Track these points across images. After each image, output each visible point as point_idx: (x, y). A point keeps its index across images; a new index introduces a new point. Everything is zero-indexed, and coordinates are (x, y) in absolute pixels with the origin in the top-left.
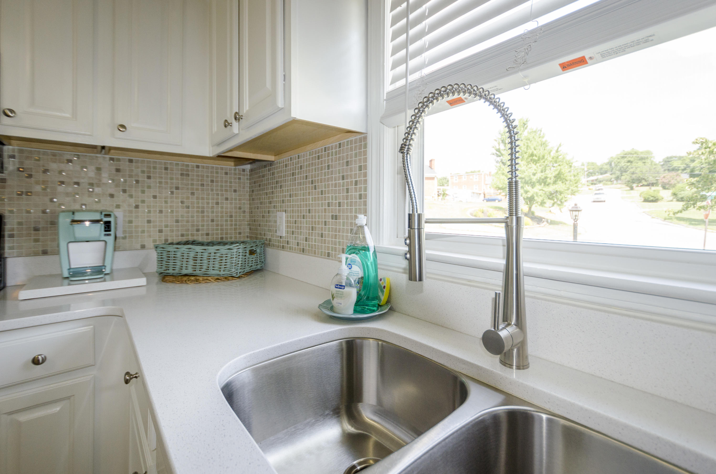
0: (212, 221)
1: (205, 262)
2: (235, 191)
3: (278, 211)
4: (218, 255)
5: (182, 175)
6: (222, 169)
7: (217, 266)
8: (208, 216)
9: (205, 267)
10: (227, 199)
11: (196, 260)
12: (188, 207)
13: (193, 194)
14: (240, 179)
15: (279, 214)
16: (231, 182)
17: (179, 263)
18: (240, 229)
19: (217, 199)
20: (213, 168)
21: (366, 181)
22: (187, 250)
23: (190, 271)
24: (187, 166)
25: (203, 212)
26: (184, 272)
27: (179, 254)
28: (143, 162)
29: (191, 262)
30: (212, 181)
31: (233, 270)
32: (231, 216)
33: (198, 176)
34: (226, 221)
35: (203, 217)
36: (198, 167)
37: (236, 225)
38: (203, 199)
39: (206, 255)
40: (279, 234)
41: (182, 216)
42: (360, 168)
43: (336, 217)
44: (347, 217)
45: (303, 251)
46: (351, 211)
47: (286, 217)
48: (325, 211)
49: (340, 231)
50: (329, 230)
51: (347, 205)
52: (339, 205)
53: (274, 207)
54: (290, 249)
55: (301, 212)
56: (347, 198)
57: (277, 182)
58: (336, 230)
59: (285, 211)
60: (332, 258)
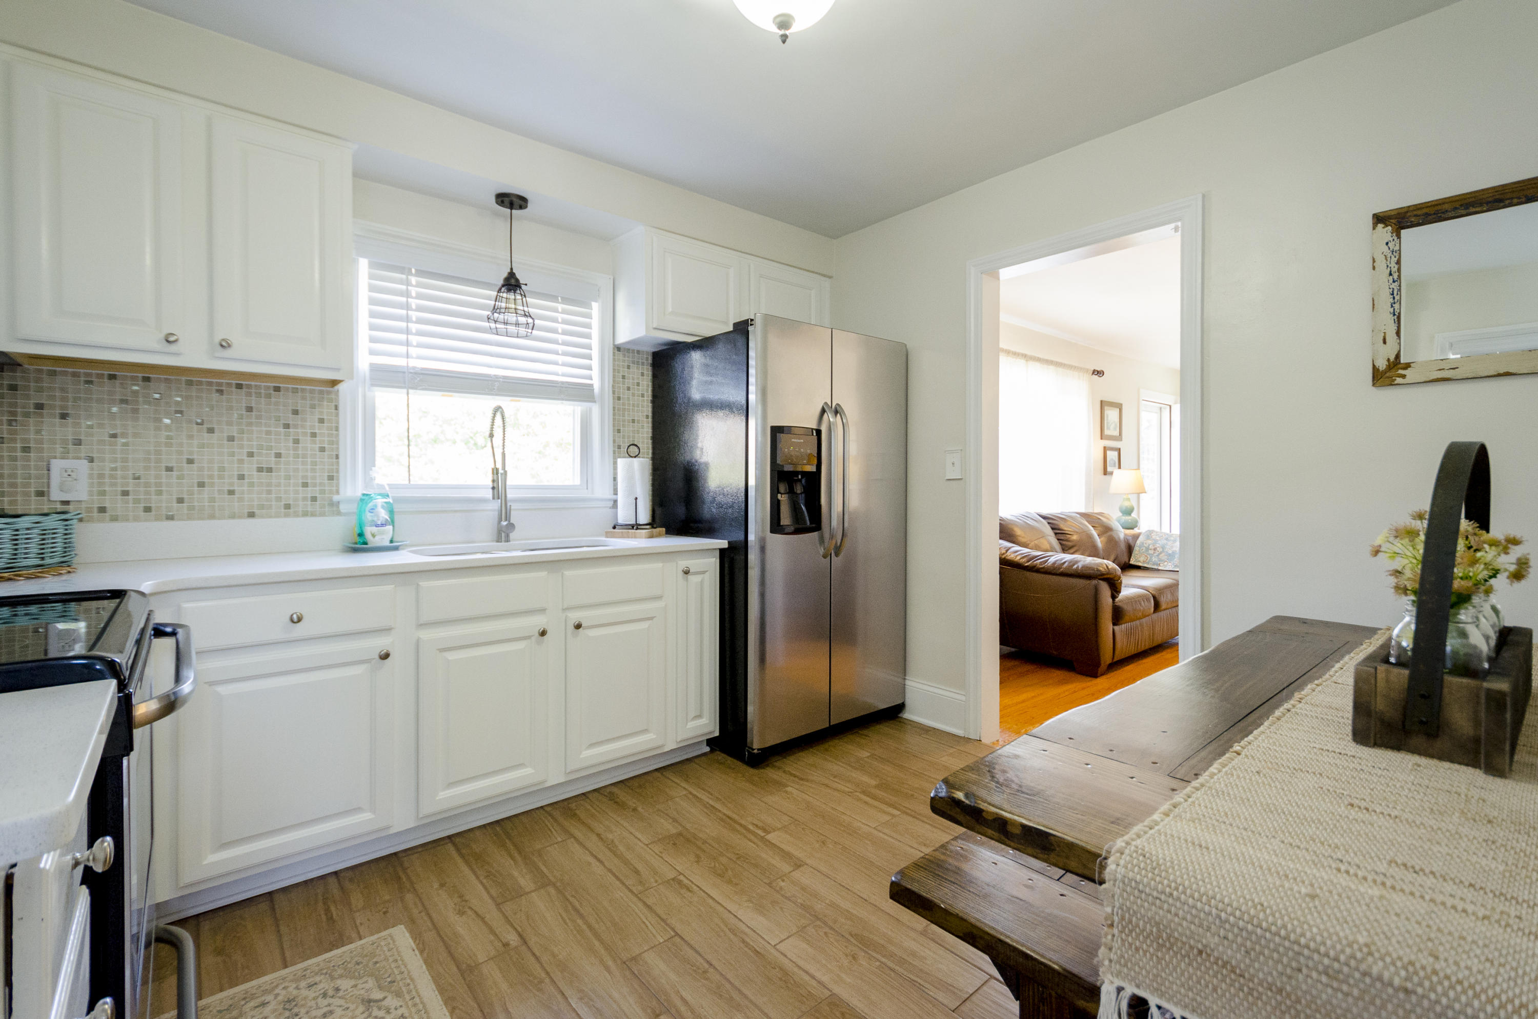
3: (54, 458)
7: (33, 549)
21: (333, 436)
40: (55, 495)
43: (270, 470)
44: (296, 470)
45: (170, 518)
46: (304, 463)
47: (92, 469)
48: (241, 461)
49: (279, 485)
50: (251, 484)
51: (296, 456)
52: (278, 455)
53: (26, 449)
54: (114, 519)
55: (158, 461)
56: (296, 449)
57: (40, 406)
58: (269, 485)
59: (91, 460)
60: (262, 517)
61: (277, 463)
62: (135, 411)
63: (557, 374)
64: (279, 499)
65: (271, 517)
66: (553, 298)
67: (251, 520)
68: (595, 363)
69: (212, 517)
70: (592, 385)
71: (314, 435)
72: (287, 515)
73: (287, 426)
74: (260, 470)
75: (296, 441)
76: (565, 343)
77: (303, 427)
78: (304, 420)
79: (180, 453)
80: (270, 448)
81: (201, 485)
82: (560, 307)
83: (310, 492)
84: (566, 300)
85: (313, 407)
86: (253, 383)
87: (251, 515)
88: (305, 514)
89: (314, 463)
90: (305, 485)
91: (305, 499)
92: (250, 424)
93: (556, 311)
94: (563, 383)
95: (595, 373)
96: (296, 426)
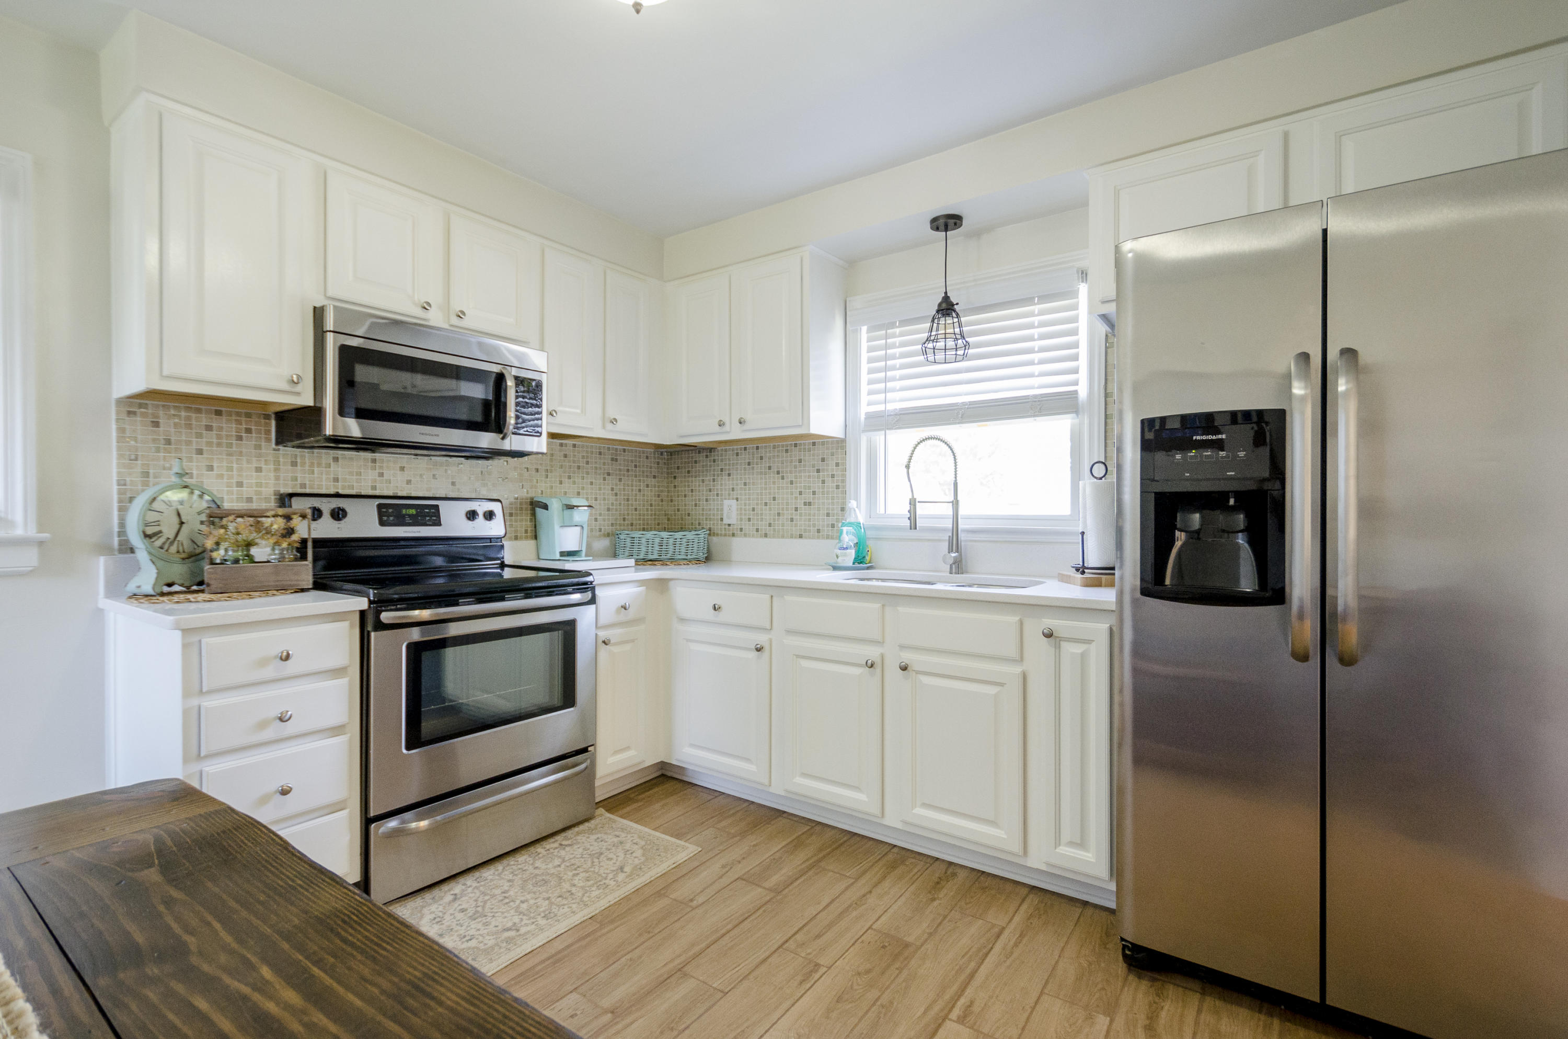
0: (636, 510)
1: (671, 547)
2: (655, 477)
3: (725, 499)
4: (685, 540)
5: (612, 459)
6: (643, 452)
7: (683, 550)
8: (632, 505)
9: (671, 552)
10: (647, 486)
11: (662, 546)
12: (616, 495)
13: (620, 480)
14: (658, 463)
15: (726, 502)
16: (651, 467)
17: (644, 549)
18: (659, 519)
19: (640, 485)
20: (636, 451)
21: (844, 476)
22: (653, 536)
23: (655, 556)
24: (617, 449)
25: (628, 500)
26: (651, 557)
27: (643, 541)
28: (583, 447)
29: (657, 548)
30: (636, 466)
31: (701, 554)
32: (651, 505)
33: (624, 460)
34: (647, 510)
35: (628, 505)
36: (624, 450)
37: (655, 515)
38: (628, 486)
39: (671, 541)
40: (726, 521)
41: (612, 504)
42: (837, 465)
43: (810, 504)
44: (823, 503)
45: (766, 535)
46: (828, 499)
47: (738, 505)
48: (796, 498)
49: (814, 515)
50: (801, 515)
51: (823, 493)
52: (814, 493)
53: (717, 495)
54: (745, 535)
55: (762, 499)
56: (823, 488)
57: (722, 470)
58: (810, 515)
59: (737, 499)
60: (806, 538)
61: (814, 499)
62: (753, 468)
63: (1032, 388)
64: (814, 525)
65: (810, 538)
66: (1028, 301)
67: (801, 540)
68: (1083, 363)
69: (783, 537)
70: (1076, 392)
71: (833, 476)
72: (818, 538)
73: (818, 471)
74: (805, 504)
75: (823, 482)
76: (1042, 350)
77: (827, 470)
78: (827, 465)
79: (770, 493)
80: (809, 488)
81: (779, 514)
82: (1036, 308)
83: (831, 520)
84: (1044, 298)
85: (832, 454)
86: (802, 442)
87: (801, 536)
88: (828, 537)
89: (833, 498)
90: (828, 515)
91: (828, 525)
92: (800, 472)
93: (1032, 314)
94: (1035, 396)
95: (1083, 376)
96: (823, 470)
